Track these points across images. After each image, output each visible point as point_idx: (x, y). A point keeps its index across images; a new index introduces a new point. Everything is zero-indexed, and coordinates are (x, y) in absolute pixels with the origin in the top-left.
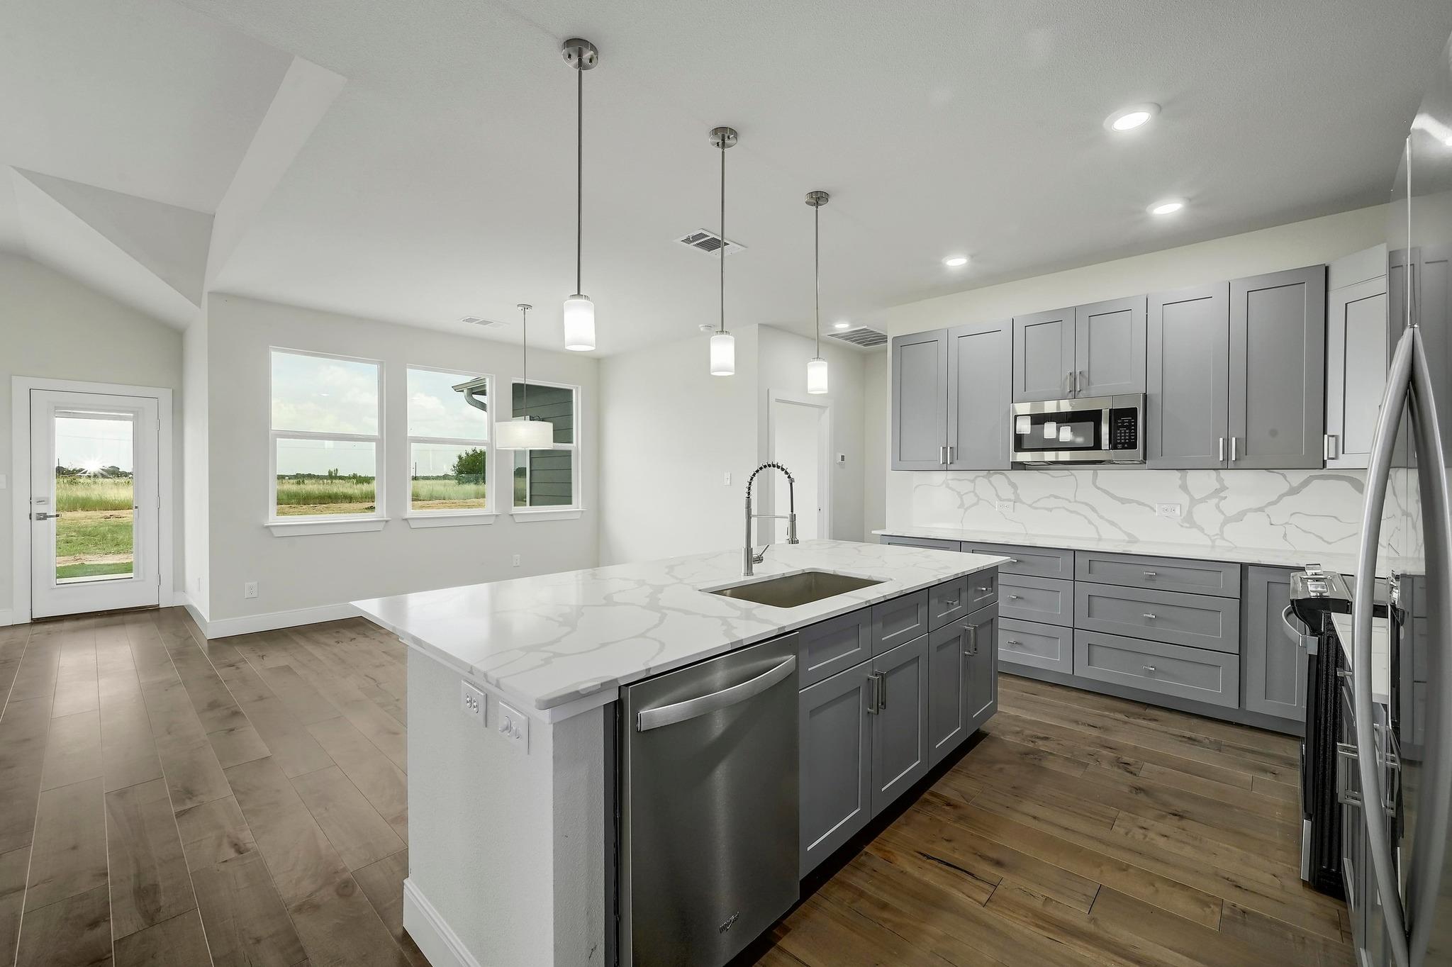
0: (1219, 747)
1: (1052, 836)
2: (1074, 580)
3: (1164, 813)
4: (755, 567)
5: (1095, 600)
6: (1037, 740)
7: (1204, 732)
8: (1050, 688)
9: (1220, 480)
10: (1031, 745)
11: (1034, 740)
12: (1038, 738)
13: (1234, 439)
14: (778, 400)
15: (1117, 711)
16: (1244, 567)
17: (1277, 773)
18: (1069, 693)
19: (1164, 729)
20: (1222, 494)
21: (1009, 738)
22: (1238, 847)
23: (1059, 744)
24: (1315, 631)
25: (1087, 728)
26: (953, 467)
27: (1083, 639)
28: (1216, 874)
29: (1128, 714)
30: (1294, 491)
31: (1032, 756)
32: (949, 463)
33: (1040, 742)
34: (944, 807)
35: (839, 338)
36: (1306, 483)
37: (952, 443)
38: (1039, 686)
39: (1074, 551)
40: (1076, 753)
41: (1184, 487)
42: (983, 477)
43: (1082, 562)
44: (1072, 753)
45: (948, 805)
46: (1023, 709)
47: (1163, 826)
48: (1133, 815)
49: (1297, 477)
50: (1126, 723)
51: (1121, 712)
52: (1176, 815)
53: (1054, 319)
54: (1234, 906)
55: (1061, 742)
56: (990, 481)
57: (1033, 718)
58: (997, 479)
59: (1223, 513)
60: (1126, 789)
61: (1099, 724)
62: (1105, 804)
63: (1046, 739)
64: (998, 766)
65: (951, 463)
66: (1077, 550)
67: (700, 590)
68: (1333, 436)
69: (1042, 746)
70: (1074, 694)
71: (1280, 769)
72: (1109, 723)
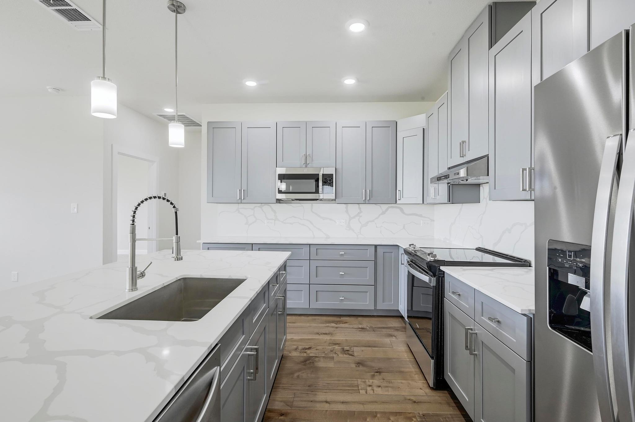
0: (374, 329)
1: (339, 411)
2: (310, 260)
3: (373, 373)
4: (140, 282)
5: (319, 268)
6: (306, 351)
7: (366, 323)
8: (299, 318)
9: (360, 208)
10: (305, 355)
11: (305, 351)
12: (306, 349)
13: (368, 190)
14: (119, 153)
15: (331, 322)
16: (376, 246)
17: (395, 335)
18: (308, 318)
19: (351, 326)
20: (361, 215)
21: (294, 354)
22: (404, 380)
23: (317, 349)
24: (434, 275)
25: (324, 336)
26: (244, 201)
27: (314, 288)
28: (406, 399)
29: (336, 322)
30: (383, 213)
31: (308, 362)
32: (242, 199)
33: (308, 351)
34: (280, 418)
35: (165, 118)
36: (387, 209)
37: (245, 187)
38: (294, 318)
39: (310, 245)
40: (326, 352)
41: (347, 212)
42: (259, 207)
43: (313, 249)
44: (324, 353)
45: (282, 415)
46: (292, 333)
47: (376, 382)
48: (363, 380)
49: (385, 207)
50: (337, 328)
51: (333, 322)
52: (377, 372)
53: (296, 126)
54: (419, 413)
55: (317, 348)
56: (262, 209)
57: (299, 338)
58: (266, 208)
59: (361, 223)
60: (353, 366)
61: (327, 332)
62: (350, 378)
63: (310, 348)
64: (296, 375)
65: (243, 199)
66: (311, 244)
67: (91, 318)
68: (399, 191)
69: (311, 353)
70: (310, 318)
71: (396, 333)
72: (331, 330)
